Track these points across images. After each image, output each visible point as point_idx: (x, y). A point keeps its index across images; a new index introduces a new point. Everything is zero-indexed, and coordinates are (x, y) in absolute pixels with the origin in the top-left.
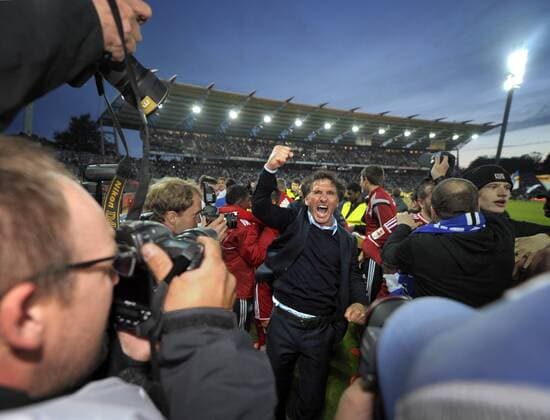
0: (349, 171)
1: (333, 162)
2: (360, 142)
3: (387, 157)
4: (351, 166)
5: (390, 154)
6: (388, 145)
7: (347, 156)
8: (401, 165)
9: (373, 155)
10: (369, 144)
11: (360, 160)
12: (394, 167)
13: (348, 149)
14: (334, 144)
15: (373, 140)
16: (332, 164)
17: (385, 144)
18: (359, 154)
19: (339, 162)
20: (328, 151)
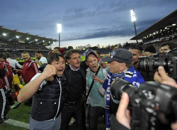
0: (18, 51)
1: (10, 48)
2: (20, 42)
3: (31, 47)
4: (18, 50)
5: (32, 46)
6: (31, 43)
7: (15, 46)
8: (36, 49)
9: (26, 46)
10: (24, 42)
11: (21, 48)
12: (34, 50)
13: (16, 44)
14: (9, 41)
15: (25, 41)
16: (9, 49)
17: (30, 43)
18: (21, 46)
19: (12, 48)
20: (6, 44)
